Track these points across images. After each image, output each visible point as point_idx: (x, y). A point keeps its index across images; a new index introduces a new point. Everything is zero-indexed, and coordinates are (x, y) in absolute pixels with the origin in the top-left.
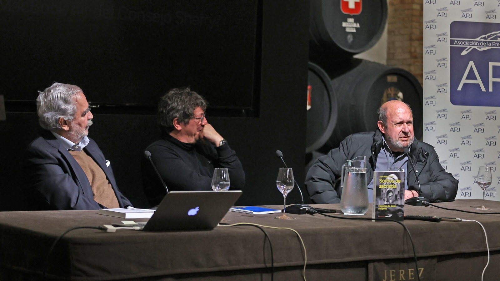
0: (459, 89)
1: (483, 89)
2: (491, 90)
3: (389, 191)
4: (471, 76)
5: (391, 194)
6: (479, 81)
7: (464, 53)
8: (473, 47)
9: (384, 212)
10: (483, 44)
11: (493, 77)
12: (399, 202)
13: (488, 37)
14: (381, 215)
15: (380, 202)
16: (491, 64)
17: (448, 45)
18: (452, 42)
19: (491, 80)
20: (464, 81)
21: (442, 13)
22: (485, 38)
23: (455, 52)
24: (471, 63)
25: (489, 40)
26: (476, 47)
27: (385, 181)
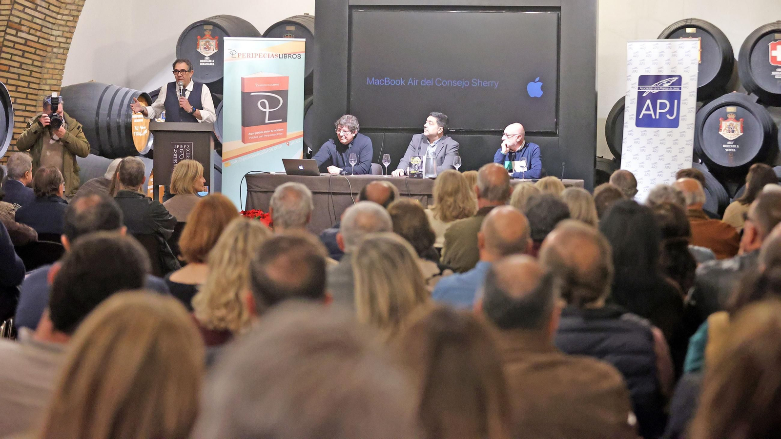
0: (641, 117)
1: (654, 117)
2: (657, 117)
3: (416, 165)
4: (648, 109)
5: (416, 166)
6: (652, 112)
7: (645, 95)
8: (650, 91)
9: (413, 174)
10: (656, 88)
11: (660, 109)
12: (420, 170)
13: (659, 84)
14: (412, 175)
15: (411, 170)
16: (659, 101)
17: (637, 90)
18: (639, 88)
19: (658, 111)
20: (644, 112)
21: (635, 70)
22: (656, 85)
23: (640, 94)
24: (648, 102)
25: (658, 86)
26: (652, 91)
27: (414, 160)
